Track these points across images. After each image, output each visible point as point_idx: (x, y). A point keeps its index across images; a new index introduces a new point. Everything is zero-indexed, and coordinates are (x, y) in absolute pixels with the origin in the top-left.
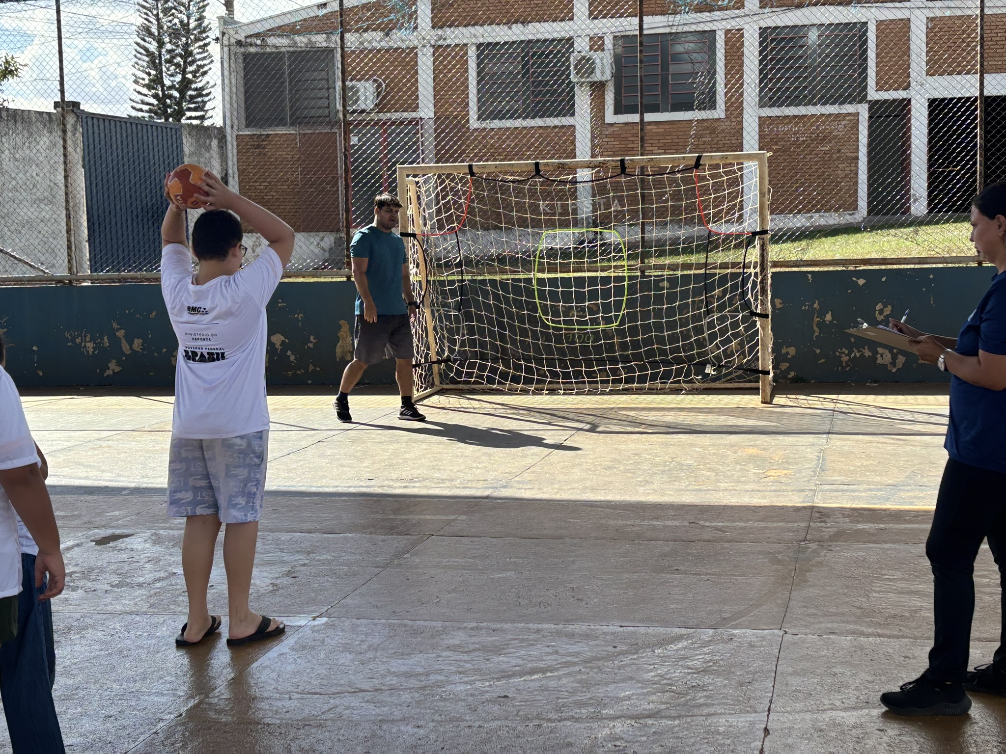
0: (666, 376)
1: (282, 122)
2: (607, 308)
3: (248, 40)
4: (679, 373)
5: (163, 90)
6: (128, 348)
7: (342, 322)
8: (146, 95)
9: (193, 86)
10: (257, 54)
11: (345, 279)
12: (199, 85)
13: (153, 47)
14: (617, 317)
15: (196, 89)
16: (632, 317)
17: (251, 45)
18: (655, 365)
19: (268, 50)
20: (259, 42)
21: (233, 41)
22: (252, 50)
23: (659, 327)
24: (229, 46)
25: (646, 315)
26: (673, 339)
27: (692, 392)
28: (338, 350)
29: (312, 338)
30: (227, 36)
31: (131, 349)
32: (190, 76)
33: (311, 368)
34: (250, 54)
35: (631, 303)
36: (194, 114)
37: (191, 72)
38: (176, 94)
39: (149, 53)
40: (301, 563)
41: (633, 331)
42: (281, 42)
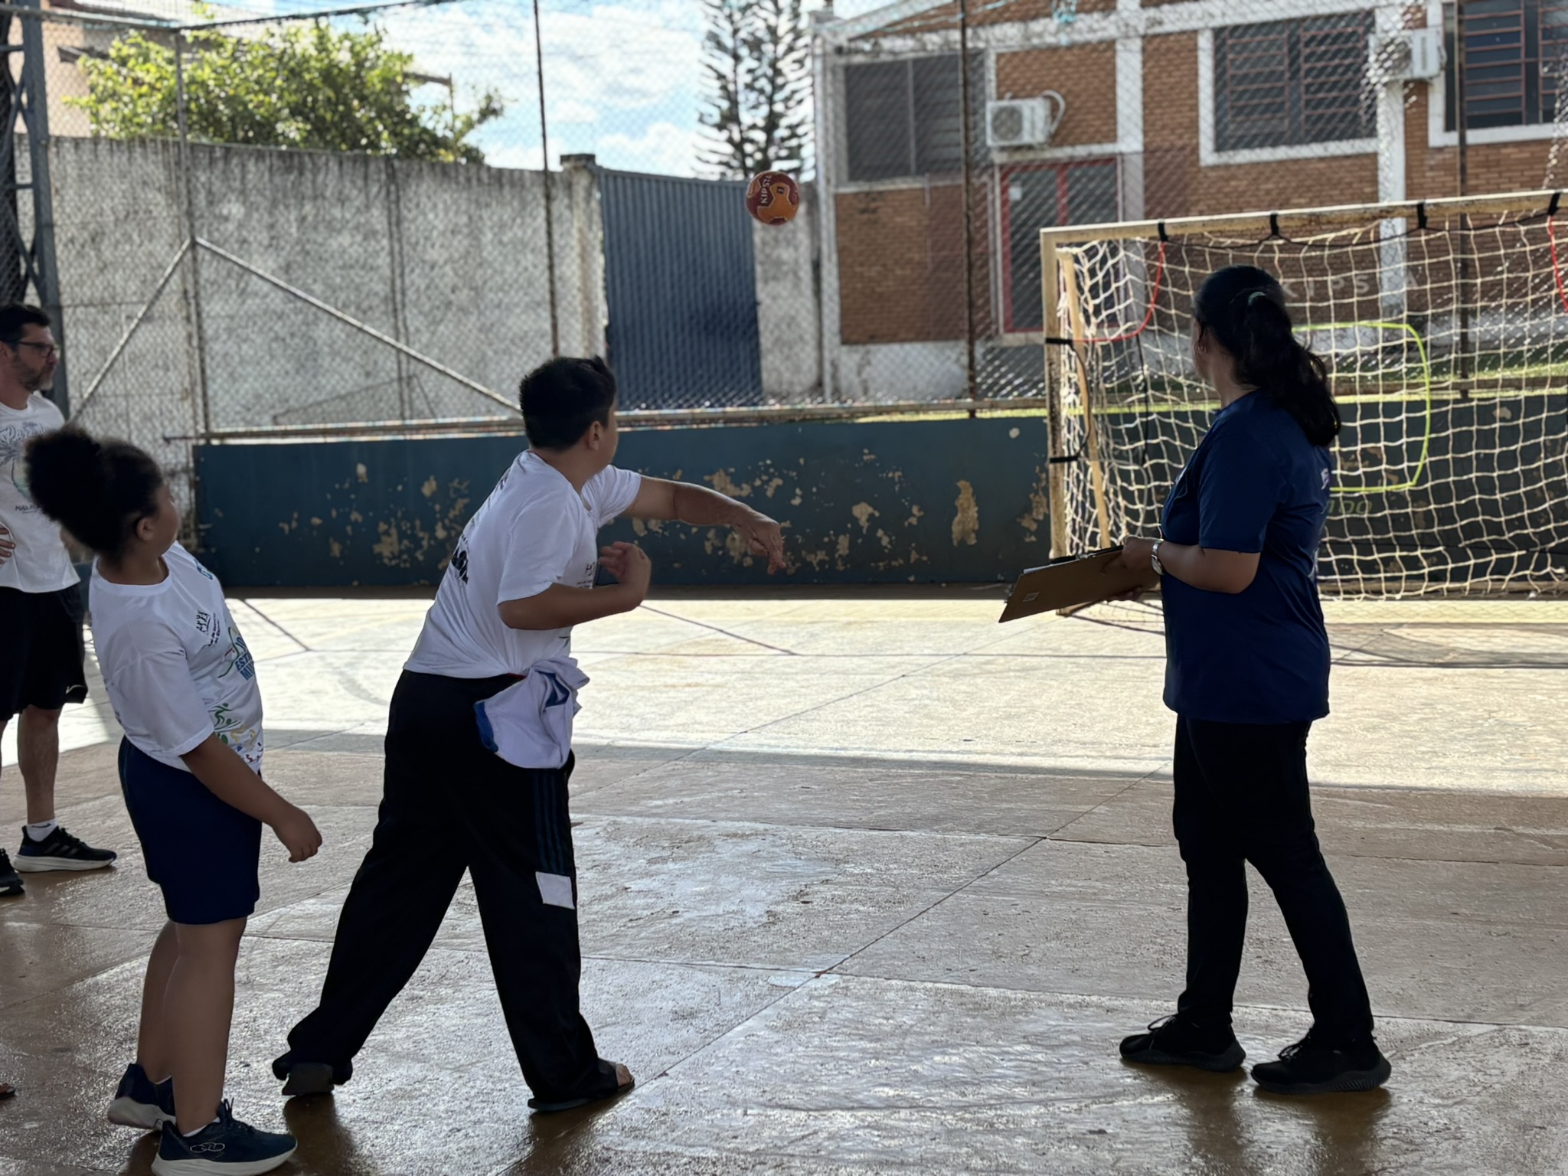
0: (1502, 568)
1: (902, 171)
2: (1394, 456)
3: (853, 45)
4: (1523, 563)
5: (740, 132)
6: (642, 526)
7: (962, 484)
9: (785, 122)
10: (866, 66)
11: (965, 415)
12: (793, 120)
13: (725, 64)
14: (1412, 470)
15: (788, 127)
16: (1440, 469)
17: (857, 52)
18: (1481, 550)
19: (883, 58)
20: (869, 48)
21: (829, 48)
22: (858, 59)
23: (1486, 485)
24: (824, 55)
25: (1463, 466)
26: (1513, 505)
27: (1547, 595)
28: (956, 529)
29: (915, 510)
30: (820, 40)
31: (646, 528)
32: (779, 107)
33: (914, 556)
34: (859, 67)
35: (1436, 447)
37: (781, 101)
38: (759, 136)
39: (719, 75)
40: (824, 878)
41: (1442, 493)
42: (902, 46)
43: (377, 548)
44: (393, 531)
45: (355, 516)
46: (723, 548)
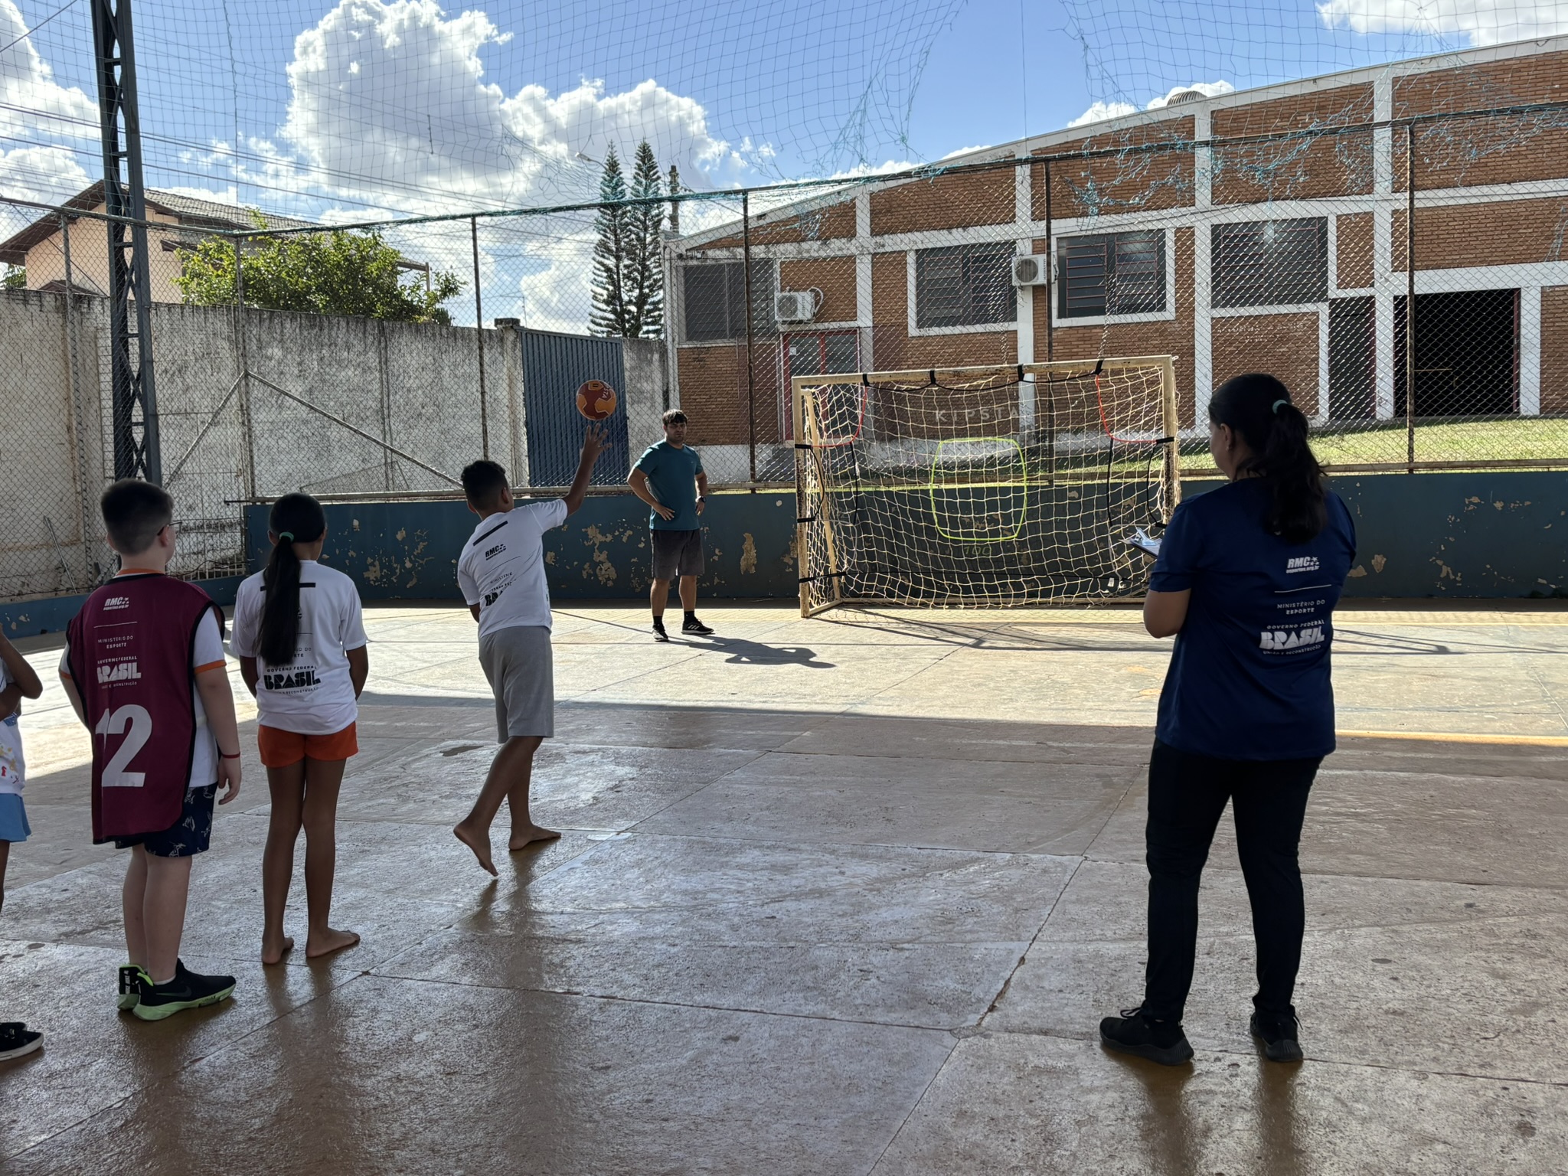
0: (1071, 590)
1: (721, 335)
2: (1007, 519)
3: (689, 254)
4: (1084, 587)
5: (621, 306)
7: (746, 535)
8: (605, 311)
9: (650, 300)
10: (698, 267)
11: (749, 492)
12: (656, 299)
13: (611, 262)
14: (1016, 528)
15: (653, 303)
16: (1033, 528)
17: (692, 258)
18: (1058, 578)
19: (709, 262)
20: (699, 256)
21: (675, 255)
22: (695, 263)
23: (1062, 539)
24: (671, 259)
25: (1047, 526)
26: (1077, 551)
27: (1098, 606)
28: (743, 563)
29: (717, 551)
30: (668, 250)
32: (647, 291)
33: (716, 580)
34: (692, 267)
35: (1031, 514)
36: (651, 328)
37: (648, 287)
38: (633, 309)
39: (608, 270)
41: (1035, 543)
42: (721, 254)
43: (366, 575)
44: (377, 563)
45: (351, 553)
46: (595, 575)
